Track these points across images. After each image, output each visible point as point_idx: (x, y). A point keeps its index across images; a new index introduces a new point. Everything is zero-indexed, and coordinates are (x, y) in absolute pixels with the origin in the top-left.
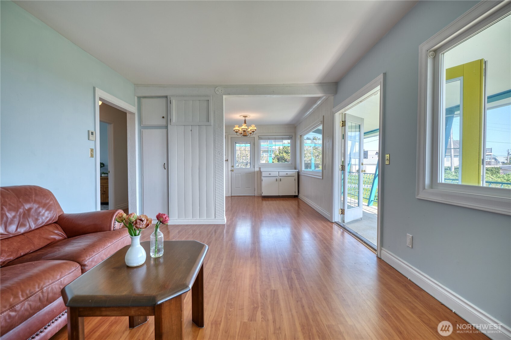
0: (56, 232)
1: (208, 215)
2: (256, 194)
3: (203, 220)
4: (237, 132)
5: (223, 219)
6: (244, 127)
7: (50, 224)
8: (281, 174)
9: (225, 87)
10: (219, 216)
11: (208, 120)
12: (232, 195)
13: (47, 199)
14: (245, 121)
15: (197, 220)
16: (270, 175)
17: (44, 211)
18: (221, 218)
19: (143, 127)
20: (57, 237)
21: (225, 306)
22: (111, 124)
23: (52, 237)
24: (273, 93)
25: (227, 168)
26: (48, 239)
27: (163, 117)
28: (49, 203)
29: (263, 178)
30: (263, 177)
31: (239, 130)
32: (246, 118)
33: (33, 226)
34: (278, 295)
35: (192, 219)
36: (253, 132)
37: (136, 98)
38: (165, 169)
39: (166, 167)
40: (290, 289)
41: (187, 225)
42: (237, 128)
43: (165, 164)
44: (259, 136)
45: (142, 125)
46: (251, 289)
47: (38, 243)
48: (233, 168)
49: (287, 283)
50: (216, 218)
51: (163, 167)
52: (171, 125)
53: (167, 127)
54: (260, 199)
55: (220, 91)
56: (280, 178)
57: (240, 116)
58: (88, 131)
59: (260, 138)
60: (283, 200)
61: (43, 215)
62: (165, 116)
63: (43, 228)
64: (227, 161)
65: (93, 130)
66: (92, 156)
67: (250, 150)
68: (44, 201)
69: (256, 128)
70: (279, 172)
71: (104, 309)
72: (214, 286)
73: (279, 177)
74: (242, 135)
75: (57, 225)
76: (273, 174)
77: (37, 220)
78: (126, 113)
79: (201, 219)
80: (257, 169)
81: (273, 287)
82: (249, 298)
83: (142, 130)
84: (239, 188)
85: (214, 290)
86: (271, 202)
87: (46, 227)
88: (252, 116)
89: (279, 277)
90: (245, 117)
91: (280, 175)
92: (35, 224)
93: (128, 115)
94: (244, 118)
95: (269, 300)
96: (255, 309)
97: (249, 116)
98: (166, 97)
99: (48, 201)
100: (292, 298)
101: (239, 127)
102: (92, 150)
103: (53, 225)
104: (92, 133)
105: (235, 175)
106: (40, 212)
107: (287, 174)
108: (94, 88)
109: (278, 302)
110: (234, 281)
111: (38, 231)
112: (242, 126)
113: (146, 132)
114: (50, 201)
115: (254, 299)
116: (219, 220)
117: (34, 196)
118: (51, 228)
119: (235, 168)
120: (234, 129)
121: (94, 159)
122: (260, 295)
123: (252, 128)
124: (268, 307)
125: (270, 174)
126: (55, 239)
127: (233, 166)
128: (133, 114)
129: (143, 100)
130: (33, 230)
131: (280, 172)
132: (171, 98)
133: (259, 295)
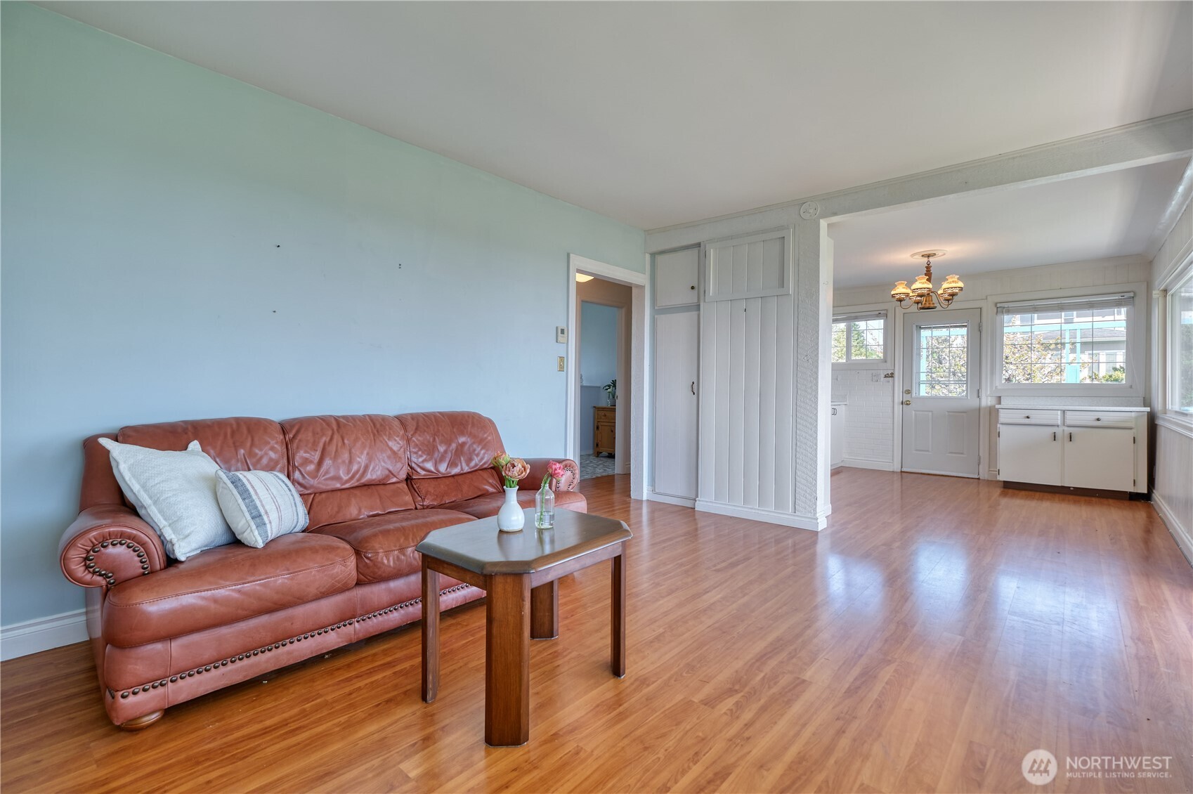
0: (491, 481)
1: (779, 504)
2: (984, 475)
3: (767, 513)
4: (900, 300)
5: (814, 519)
6: (921, 284)
7: (486, 469)
8: (1072, 418)
9: (824, 199)
10: (805, 509)
11: (782, 283)
12: (904, 470)
13: (485, 433)
14: (928, 267)
15: (753, 511)
16: (1027, 421)
17: (479, 449)
18: (809, 515)
19: (658, 311)
20: (491, 490)
21: (681, 666)
22: (622, 307)
23: (486, 487)
24: (965, 186)
25: (892, 395)
26: (479, 489)
27: (693, 288)
28: (486, 438)
29: (1002, 429)
30: (1002, 424)
31: (907, 295)
32: (931, 259)
33: (466, 469)
34: (804, 691)
35: (742, 507)
36: (953, 295)
37: (648, 257)
38: (694, 394)
39: (695, 389)
40: (845, 692)
41: (731, 517)
42: (900, 289)
43: (693, 383)
44: (996, 304)
45: (656, 308)
46: (754, 661)
47: (467, 491)
48: (907, 397)
49: (851, 680)
50: (797, 513)
51: (690, 389)
52: (705, 301)
53: (698, 307)
54: (998, 491)
55: (811, 211)
56: (1068, 430)
57: (913, 255)
58: (557, 328)
59: (1002, 309)
60: (1089, 503)
61: (477, 455)
62: (696, 285)
63: (477, 473)
64: (892, 377)
65: (563, 326)
66: (561, 368)
67: (967, 347)
68: (481, 435)
69: (961, 284)
70: (1064, 411)
71: (445, 566)
72: (689, 631)
73: (1066, 428)
74: (920, 305)
75: (493, 471)
76: (1037, 418)
77: (470, 460)
78: (631, 287)
79: (763, 510)
80: (987, 401)
81: (807, 675)
82: (737, 672)
83: (656, 316)
84: (928, 451)
85: (685, 636)
86: (1033, 504)
87: (480, 472)
88: (949, 251)
89: (844, 664)
90: (929, 257)
91: (1068, 422)
92: (468, 465)
93: (634, 291)
94: (926, 260)
95: (774, 690)
96: (731, 692)
97: (940, 254)
98: (699, 245)
99: (485, 436)
100: (833, 708)
101: (909, 285)
102: (562, 358)
103: (489, 470)
104: (562, 331)
105: (916, 415)
106: (474, 450)
107: (1098, 420)
108: (568, 255)
109: (789, 703)
110: (734, 637)
111: (470, 475)
112: (914, 281)
113: (663, 319)
114: (488, 436)
115: (745, 677)
116: (803, 519)
117: (470, 426)
118: (485, 475)
119: (914, 395)
120: (893, 293)
121: (564, 373)
122: (764, 676)
123: (952, 283)
124: (760, 700)
125: (1028, 417)
126: (487, 491)
127: (908, 392)
128: (642, 287)
129: (660, 258)
130: (465, 473)
131: (1068, 413)
132: (707, 246)
133: (762, 675)
